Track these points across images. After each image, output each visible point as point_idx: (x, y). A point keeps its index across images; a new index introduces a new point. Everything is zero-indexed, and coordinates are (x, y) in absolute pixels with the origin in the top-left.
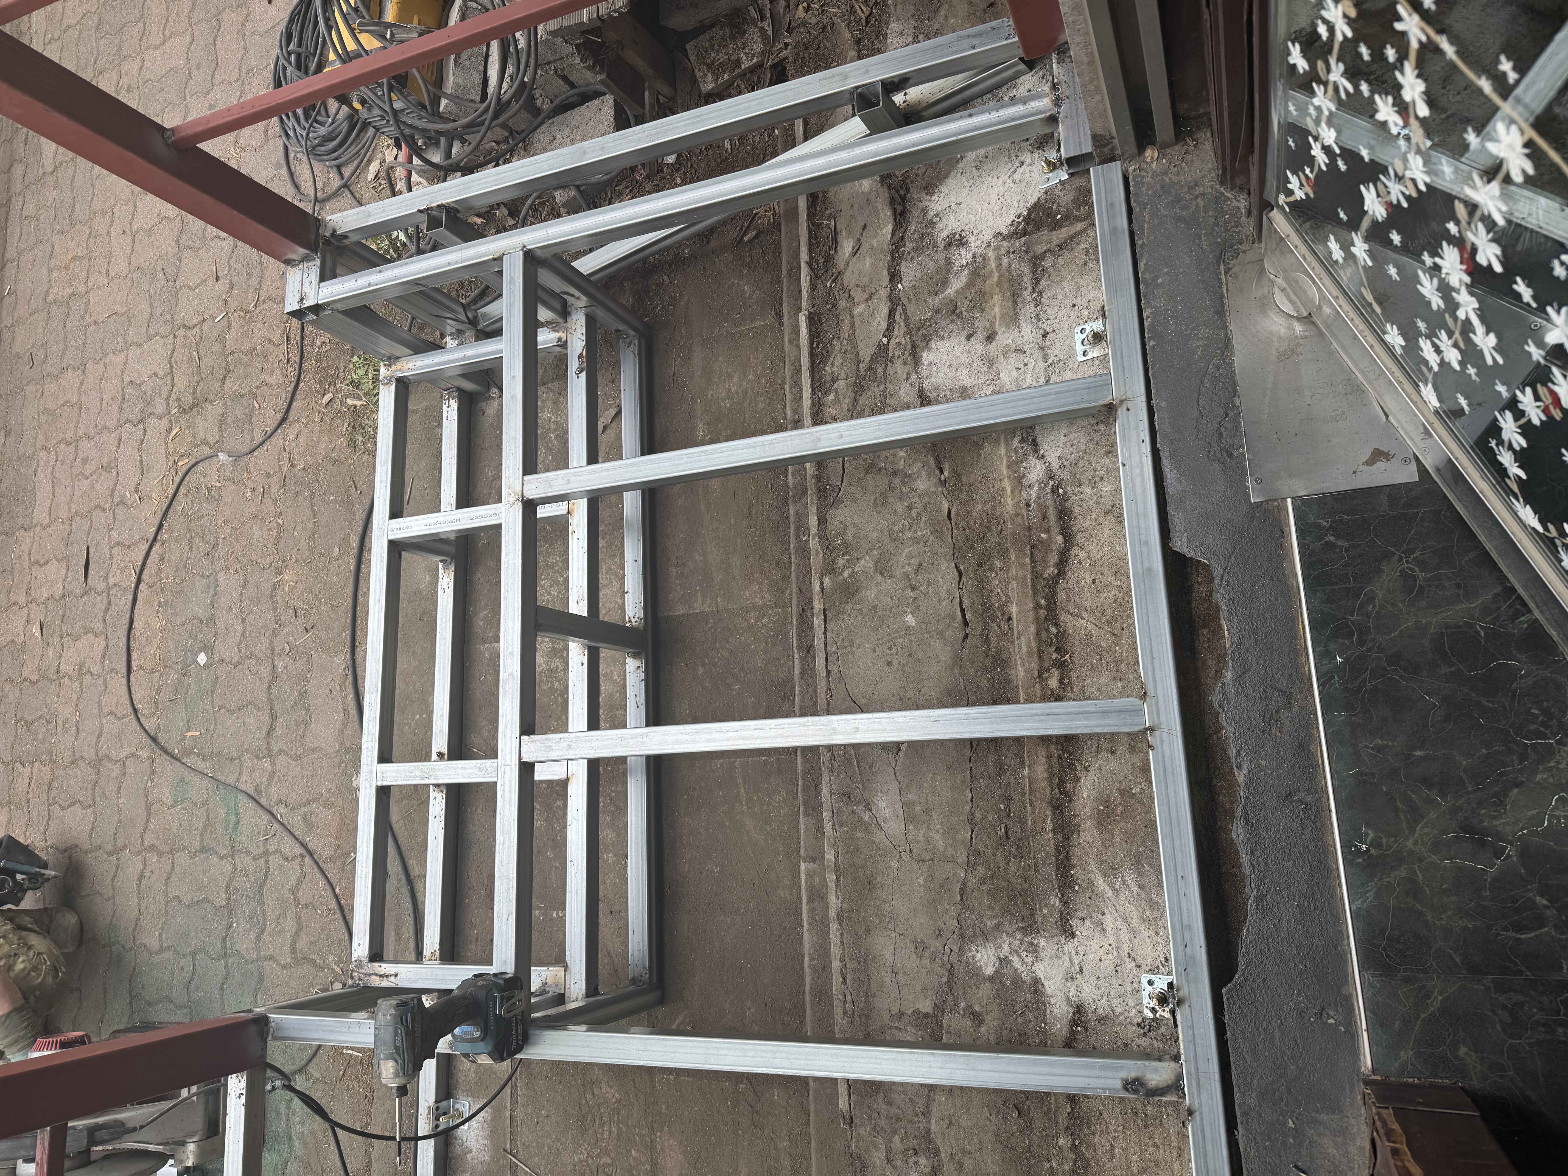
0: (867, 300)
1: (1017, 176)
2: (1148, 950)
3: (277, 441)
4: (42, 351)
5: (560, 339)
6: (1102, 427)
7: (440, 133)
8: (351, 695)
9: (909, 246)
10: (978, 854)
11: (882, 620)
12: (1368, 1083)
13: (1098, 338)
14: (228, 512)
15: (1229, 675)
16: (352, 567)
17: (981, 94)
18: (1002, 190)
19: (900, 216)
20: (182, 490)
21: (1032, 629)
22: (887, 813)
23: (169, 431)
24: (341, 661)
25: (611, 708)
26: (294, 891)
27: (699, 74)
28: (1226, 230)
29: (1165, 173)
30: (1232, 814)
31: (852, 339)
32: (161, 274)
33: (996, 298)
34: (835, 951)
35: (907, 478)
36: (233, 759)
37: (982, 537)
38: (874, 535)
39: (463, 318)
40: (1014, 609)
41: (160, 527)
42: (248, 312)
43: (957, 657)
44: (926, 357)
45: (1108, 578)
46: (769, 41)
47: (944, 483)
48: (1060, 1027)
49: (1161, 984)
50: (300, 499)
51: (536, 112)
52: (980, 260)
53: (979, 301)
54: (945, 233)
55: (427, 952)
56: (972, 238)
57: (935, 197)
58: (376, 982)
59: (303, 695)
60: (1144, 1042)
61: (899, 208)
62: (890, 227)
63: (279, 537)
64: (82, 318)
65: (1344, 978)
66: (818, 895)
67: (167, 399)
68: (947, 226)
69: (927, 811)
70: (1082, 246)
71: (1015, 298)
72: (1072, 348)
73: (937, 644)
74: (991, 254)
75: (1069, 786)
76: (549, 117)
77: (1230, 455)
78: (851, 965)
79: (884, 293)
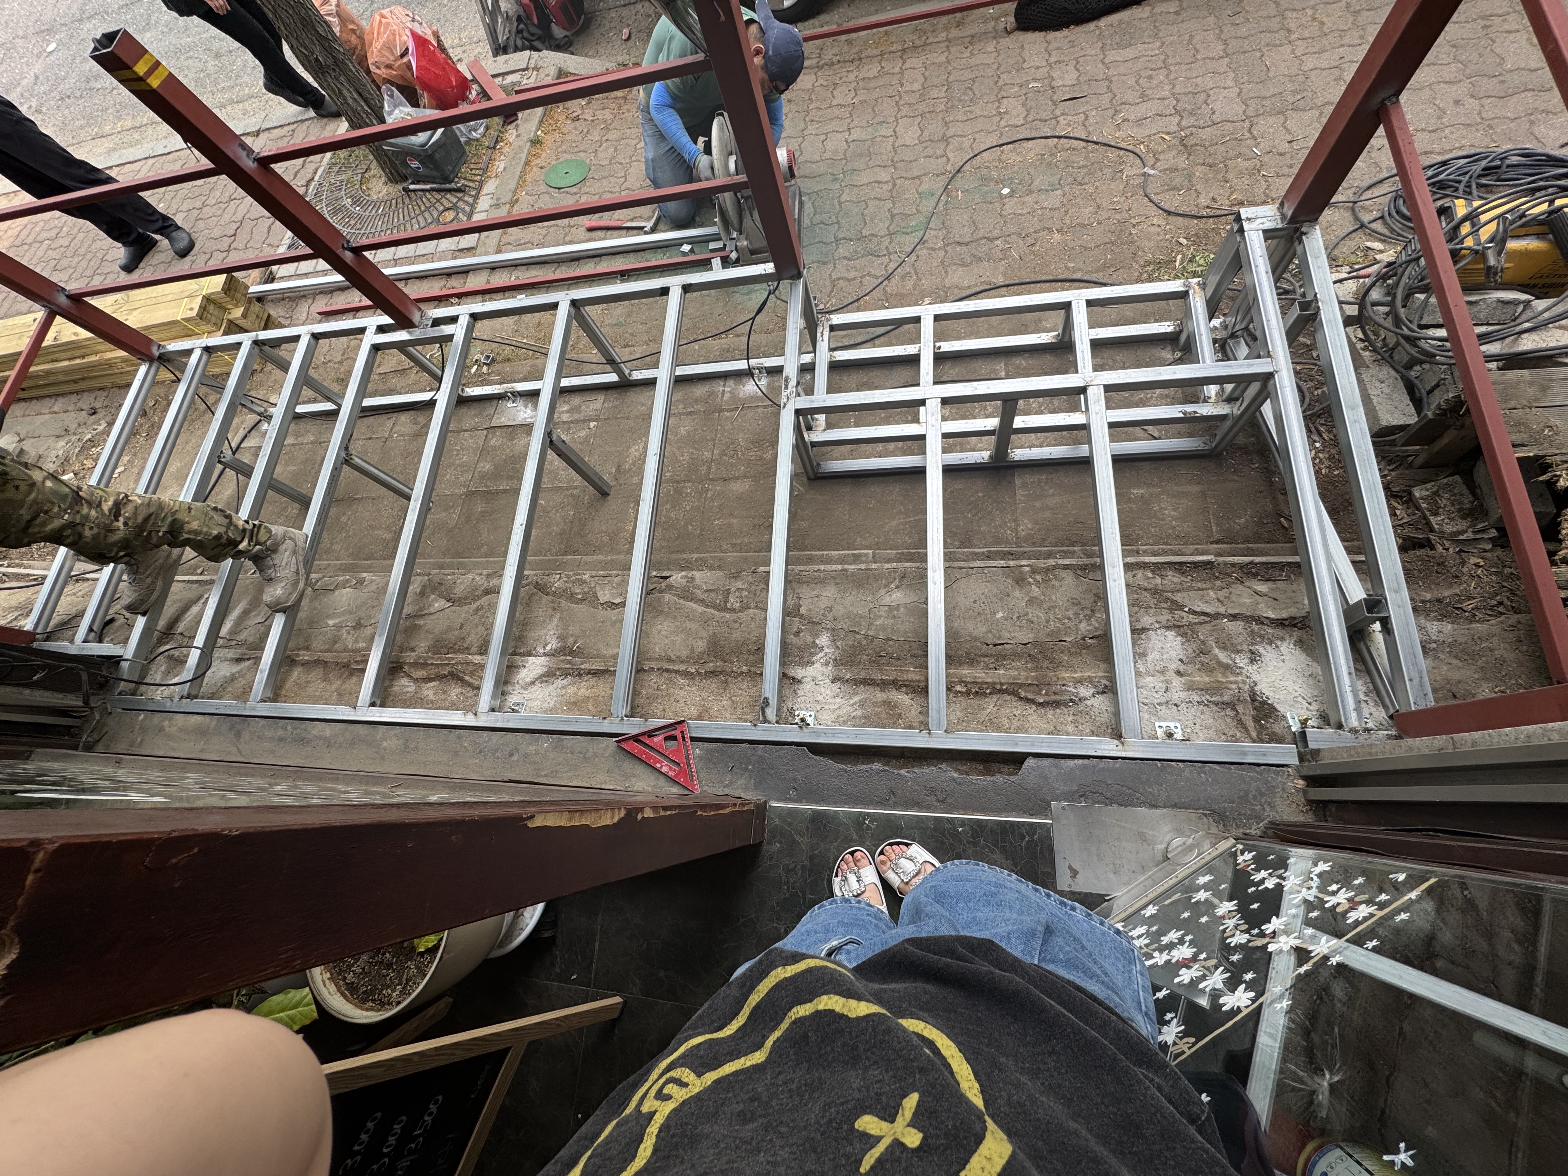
0: (1218, 600)
1: (1300, 699)
2: (825, 717)
3: (1154, 211)
4: (1242, 20)
5: (1209, 398)
6: (1110, 731)
7: (1394, 296)
8: (978, 289)
9: (1256, 627)
10: (872, 641)
11: (1001, 599)
12: (766, 803)
13: (1170, 735)
14: (1104, 187)
15: (956, 775)
16: (1061, 277)
17: (1373, 682)
18: (1290, 689)
19: (1280, 623)
20: (1122, 153)
21: (989, 680)
22: (894, 596)
23: (1169, 133)
24: (1000, 280)
25: (961, 444)
26: (869, 274)
27: (1429, 486)
28: (1234, 819)
29: (1283, 790)
30: (887, 765)
31: (1189, 589)
32: (1299, 97)
33: (1207, 679)
34: (829, 567)
35: (1088, 618)
36: (943, 223)
37: (1046, 658)
38: (1054, 598)
39: (1237, 328)
40: (1002, 672)
41: (1096, 143)
42: (1259, 171)
43: (976, 639)
44: (1171, 634)
45: (1016, 724)
46: (1453, 538)
47: (1083, 639)
48: (792, 672)
49: (809, 720)
50: (1109, 235)
51: (1409, 366)
52: (1238, 671)
53: (1207, 669)
54: (1261, 650)
55: (836, 353)
56: (1255, 667)
57: (1292, 646)
58: (820, 330)
59: (980, 259)
60: (785, 709)
61: (1287, 623)
62: (1273, 616)
63: (1083, 226)
64: (1268, 45)
65: (809, 801)
66: (856, 559)
67: (1193, 126)
68: (1267, 653)
69: (894, 617)
70: (1238, 734)
71: (1205, 690)
72: (1165, 720)
73: (984, 629)
74: (1240, 678)
75: (904, 689)
76: (1402, 377)
77: (1081, 796)
78: (822, 575)
79: (1222, 610)
